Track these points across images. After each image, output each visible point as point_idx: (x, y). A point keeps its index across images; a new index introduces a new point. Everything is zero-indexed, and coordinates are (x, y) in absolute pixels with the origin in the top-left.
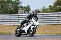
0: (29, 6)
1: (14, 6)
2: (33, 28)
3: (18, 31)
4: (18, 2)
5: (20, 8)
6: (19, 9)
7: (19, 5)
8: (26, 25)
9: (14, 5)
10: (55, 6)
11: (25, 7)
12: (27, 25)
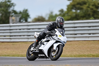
0: (27, 10)
1: (3, 10)
2: (58, 46)
3: (31, 51)
4: (9, 3)
5: (13, 14)
6: (11, 15)
7: (11, 9)
8: (46, 41)
9: (3, 8)
10: (70, 10)
11: (20, 13)
12: (48, 41)
